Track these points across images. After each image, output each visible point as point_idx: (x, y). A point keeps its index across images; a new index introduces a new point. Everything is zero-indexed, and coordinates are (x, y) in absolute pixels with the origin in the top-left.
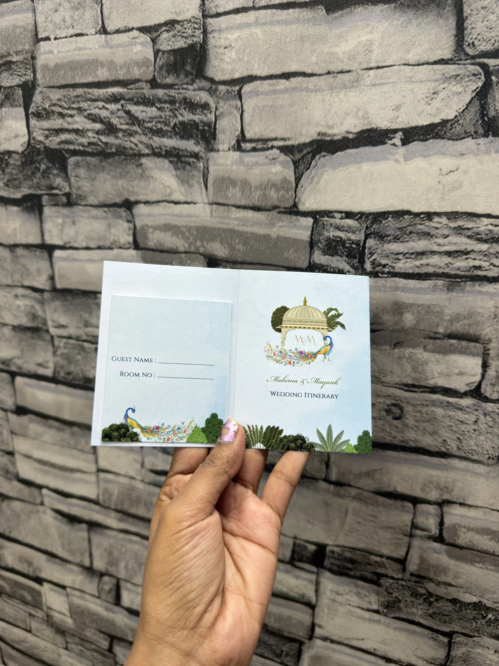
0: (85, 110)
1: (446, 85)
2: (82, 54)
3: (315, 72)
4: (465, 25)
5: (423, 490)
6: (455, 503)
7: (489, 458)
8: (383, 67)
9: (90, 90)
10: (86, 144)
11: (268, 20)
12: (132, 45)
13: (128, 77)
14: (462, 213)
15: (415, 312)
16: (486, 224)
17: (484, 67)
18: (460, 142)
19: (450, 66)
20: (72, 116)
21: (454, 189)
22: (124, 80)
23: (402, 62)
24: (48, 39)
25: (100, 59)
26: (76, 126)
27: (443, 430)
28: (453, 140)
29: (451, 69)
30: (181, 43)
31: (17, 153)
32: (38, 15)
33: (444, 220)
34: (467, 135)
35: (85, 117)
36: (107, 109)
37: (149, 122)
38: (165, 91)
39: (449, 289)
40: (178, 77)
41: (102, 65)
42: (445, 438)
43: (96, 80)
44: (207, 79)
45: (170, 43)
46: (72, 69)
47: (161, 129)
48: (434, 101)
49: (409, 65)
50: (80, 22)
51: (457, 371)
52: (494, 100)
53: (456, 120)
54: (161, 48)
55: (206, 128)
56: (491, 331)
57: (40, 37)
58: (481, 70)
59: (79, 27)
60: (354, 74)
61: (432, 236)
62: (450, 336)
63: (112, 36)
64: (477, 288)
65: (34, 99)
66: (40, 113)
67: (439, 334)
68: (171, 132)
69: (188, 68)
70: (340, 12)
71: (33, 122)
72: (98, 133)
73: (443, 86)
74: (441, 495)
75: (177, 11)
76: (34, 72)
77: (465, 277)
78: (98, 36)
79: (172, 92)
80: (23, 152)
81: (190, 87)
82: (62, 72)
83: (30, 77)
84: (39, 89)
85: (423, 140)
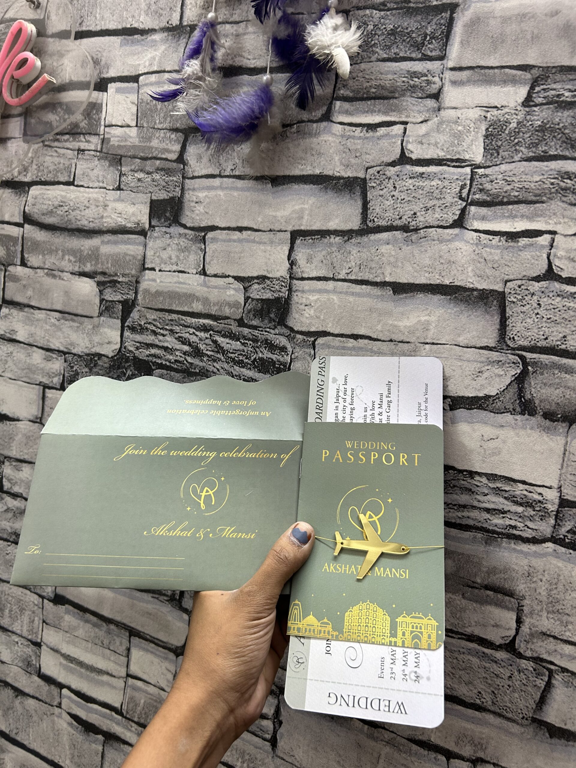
0: (177, 333)
1: (489, 367)
2: (182, 288)
3: (379, 338)
4: (507, 323)
5: (457, 744)
6: (488, 762)
7: (523, 718)
8: (437, 344)
9: (184, 318)
10: (173, 361)
11: (344, 290)
12: (226, 289)
13: (220, 313)
14: (501, 476)
15: (456, 559)
16: (521, 489)
17: (522, 357)
18: (499, 415)
19: (493, 353)
20: (164, 335)
21: (494, 454)
22: (215, 315)
23: (454, 343)
24: (153, 269)
25: (197, 294)
26: (166, 344)
27: (478, 681)
28: (494, 413)
29: (495, 355)
30: (268, 295)
31: (108, 357)
32: (148, 249)
33: (484, 480)
34: (506, 411)
35: (176, 339)
36: (197, 336)
37: (232, 353)
38: (250, 330)
39: (487, 542)
40: (262, 321)
41: (198, 299)
42: (480, 690)
43: (191, 310)
44: (287, 327)
45: (260, 293)
46: (170, 297)
47: (242, 360)
48: (480, 378)
49: (459, 346)
50: (184, 261)
51: (492, 623)
52: (531, 386)
53: (497, 397)
54: (251, 296)
55: (282, 367)
56: (525, 588)
57: (146, 266)
58: (519, 360)
59: (183, 265)
60: (413, 345)
61: (473, 492)
62: (487, 587)
63: (210, 278)
64: (513, 545)
65: (131, 315)
66: (135, 328)
67: (477, 583)
68: (250, 365)
69: (272, 316)
70: (405, 295)
71: (127, 333)
72: (185, 354)
73: (487, 368)
74: (475, 752)
75: (269, 269)
76: (136, 293)
77: (502, 533)
78: (198, 276)
79: (256, 333)
80: (112, 357)
81: (272, 331)
82: (161, 299)
83: (131, 296)
84: (138, 308)
85: (468, 409)
